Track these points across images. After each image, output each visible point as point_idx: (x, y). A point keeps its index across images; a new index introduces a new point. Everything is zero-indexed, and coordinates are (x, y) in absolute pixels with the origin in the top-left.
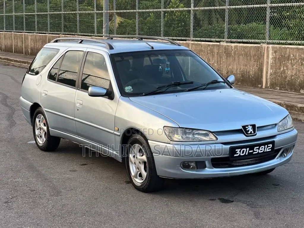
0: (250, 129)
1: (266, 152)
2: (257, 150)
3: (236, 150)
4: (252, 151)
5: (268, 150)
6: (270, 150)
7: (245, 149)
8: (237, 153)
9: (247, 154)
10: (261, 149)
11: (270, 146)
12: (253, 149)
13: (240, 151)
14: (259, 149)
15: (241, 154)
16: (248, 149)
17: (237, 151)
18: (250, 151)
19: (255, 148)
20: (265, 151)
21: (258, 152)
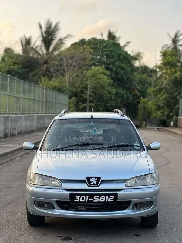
0: (94, 181)
1: (108, 202)
2: (98, 199)
3: (76, 196)
4: (92, 199)
5: (109, 201)
6: (113, 201)
7: (85, 197)
8: (77, 199)
9: (87, 201)
10: (101, 198)
11: (112, 197)
12: (93, 198)
13: (80, 198)
14: (99, 198)
15: (81, 201)
16: (87, 197)
17: (77, 198)
18: (90, 199)
19: (95, 197)
20: (106, 201)
21: (99, 201)
